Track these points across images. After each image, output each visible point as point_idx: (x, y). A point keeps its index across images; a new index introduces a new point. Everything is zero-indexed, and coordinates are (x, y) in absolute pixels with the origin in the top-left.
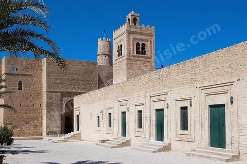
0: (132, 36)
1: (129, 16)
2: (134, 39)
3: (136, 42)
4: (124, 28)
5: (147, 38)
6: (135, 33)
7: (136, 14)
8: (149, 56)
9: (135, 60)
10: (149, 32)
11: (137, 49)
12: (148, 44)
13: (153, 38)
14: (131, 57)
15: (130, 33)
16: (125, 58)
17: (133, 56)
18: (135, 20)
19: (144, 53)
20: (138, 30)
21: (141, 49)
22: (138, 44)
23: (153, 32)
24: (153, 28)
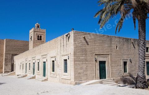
0: (35, 33)
1: (36, 25)
2: (37, 34)
3: (37, 35)
4: (32, 30)
5: (42, 34)
6: (37, 32)
7: (39, 24)
8: (43, 41)
9: (37, 42)
10: (43, 31)
11: (38, 38)
12: (43, 36)
13: (45, 34)
14: (35, 41)
15: (35, 31)
16: (32, 41)
17: (36, 41)
18: (38, 26)
19: (41, 39)
20: (39, 31)
21: (40, 38)
22: (38, 36)
23: (45, 31)
24: (45, 30)
